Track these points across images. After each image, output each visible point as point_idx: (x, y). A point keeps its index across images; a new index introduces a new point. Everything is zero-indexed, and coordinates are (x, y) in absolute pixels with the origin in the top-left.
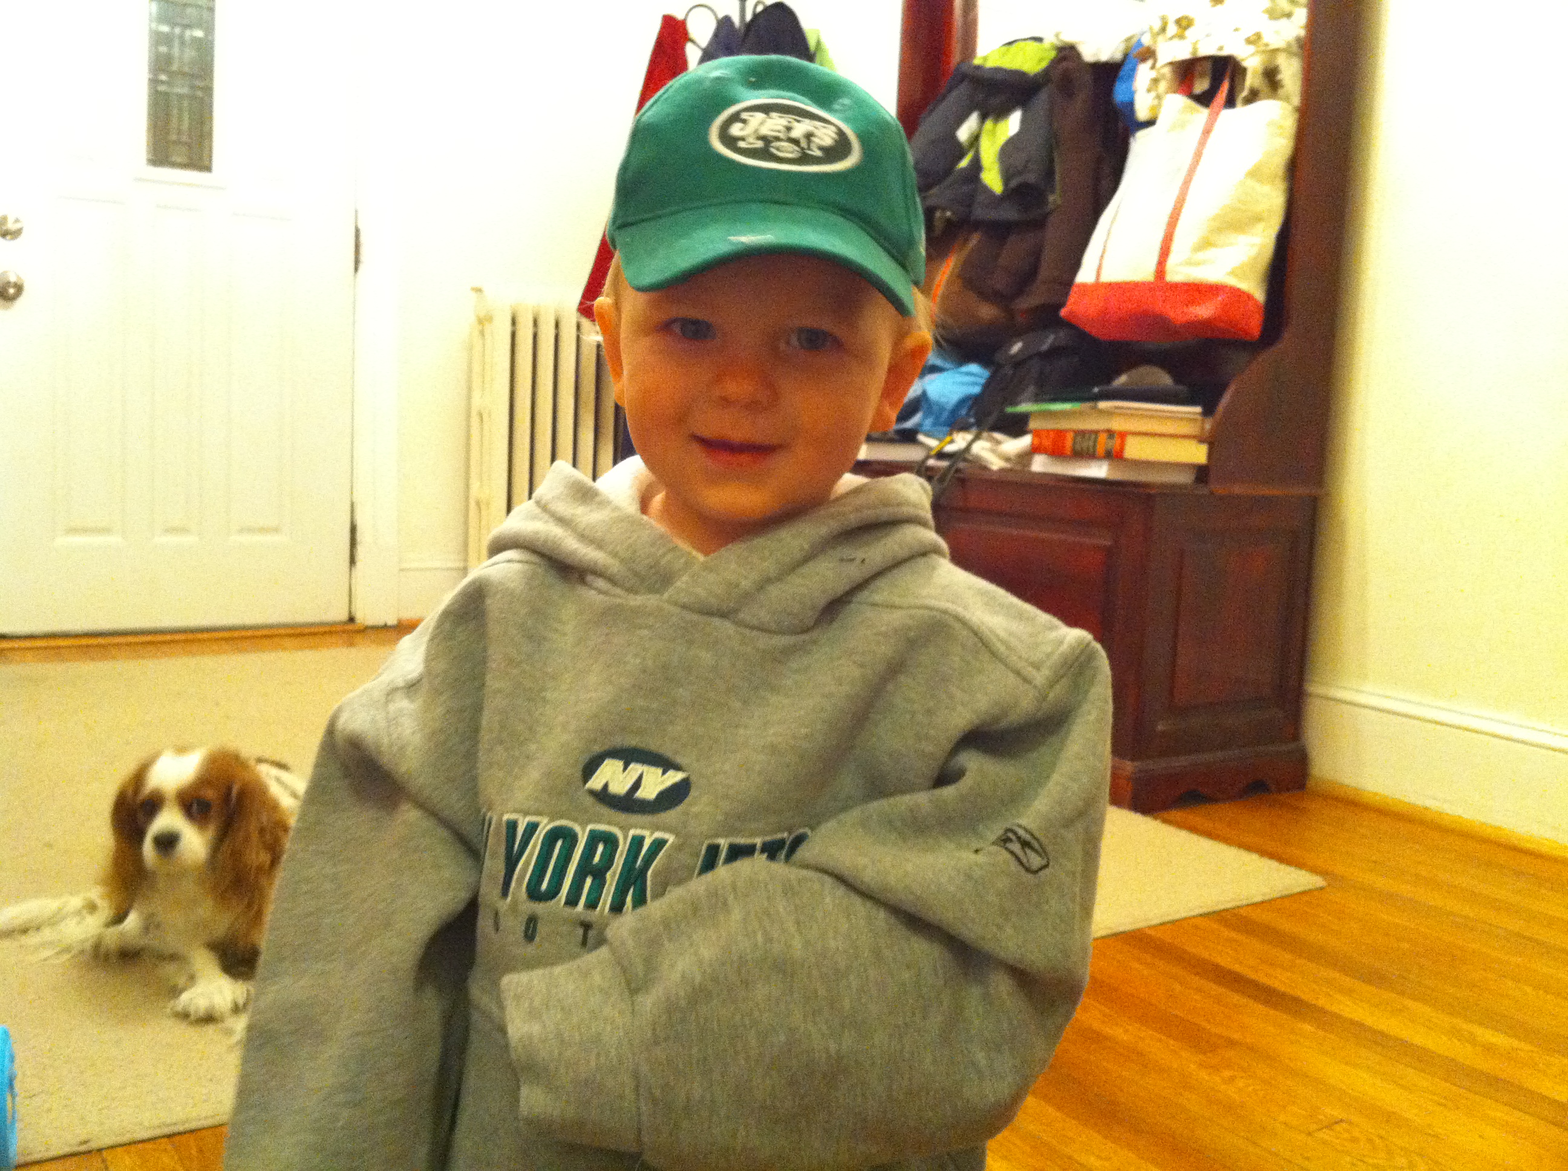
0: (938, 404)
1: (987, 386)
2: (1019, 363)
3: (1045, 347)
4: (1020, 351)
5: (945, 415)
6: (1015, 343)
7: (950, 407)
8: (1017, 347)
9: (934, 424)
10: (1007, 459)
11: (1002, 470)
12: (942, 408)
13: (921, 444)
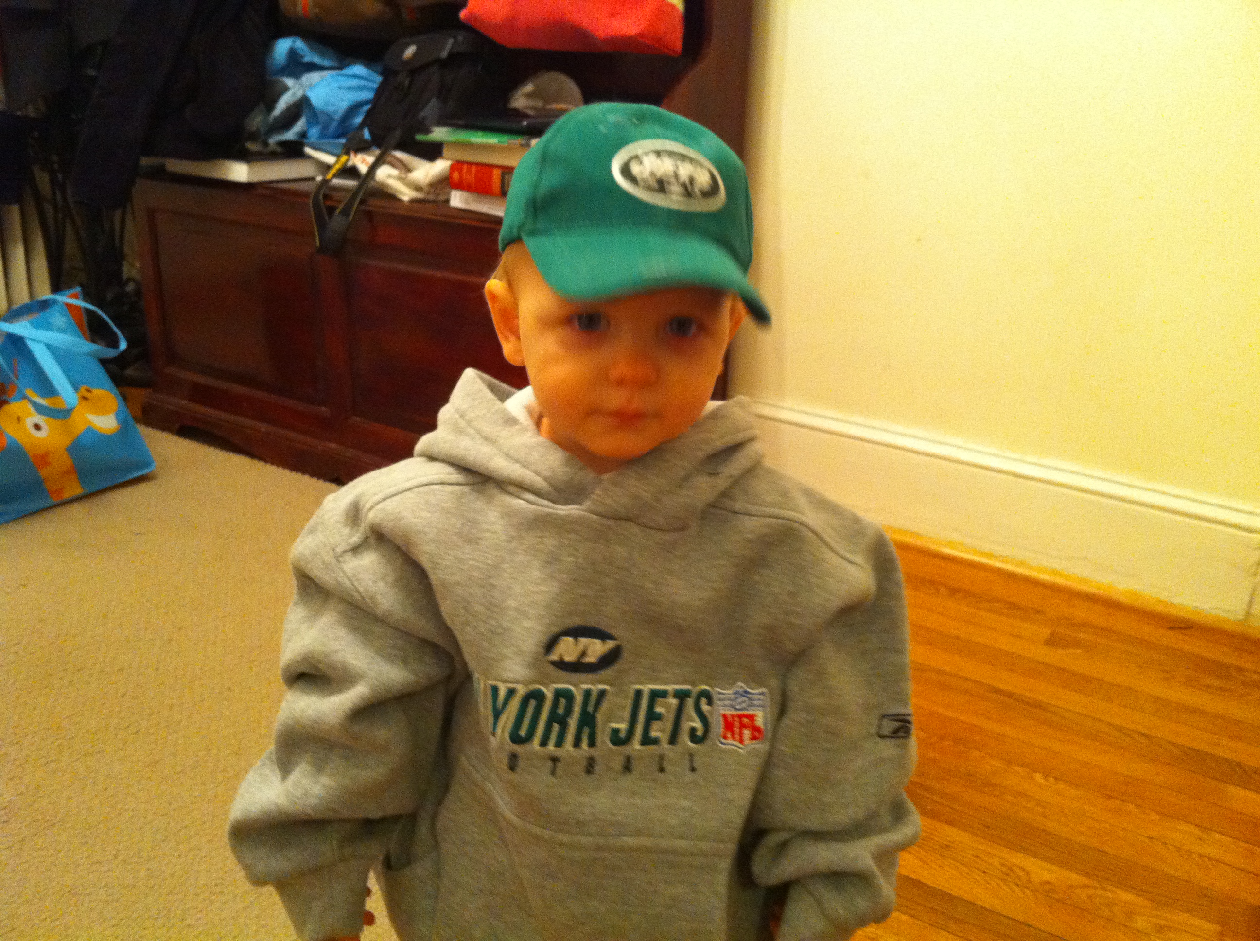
0: (323, 113)
1: (380, 92)
2: (415, 69)
3: (444, 54)
4: (415, 55)
5: (334, 125)
6: (407, 45)
7: (337, 117)
8: (410, 51)
9: (323, 135)
10: (418, 188)
11: (414, 201)
12: (330, 117)
13: (309, 157)
